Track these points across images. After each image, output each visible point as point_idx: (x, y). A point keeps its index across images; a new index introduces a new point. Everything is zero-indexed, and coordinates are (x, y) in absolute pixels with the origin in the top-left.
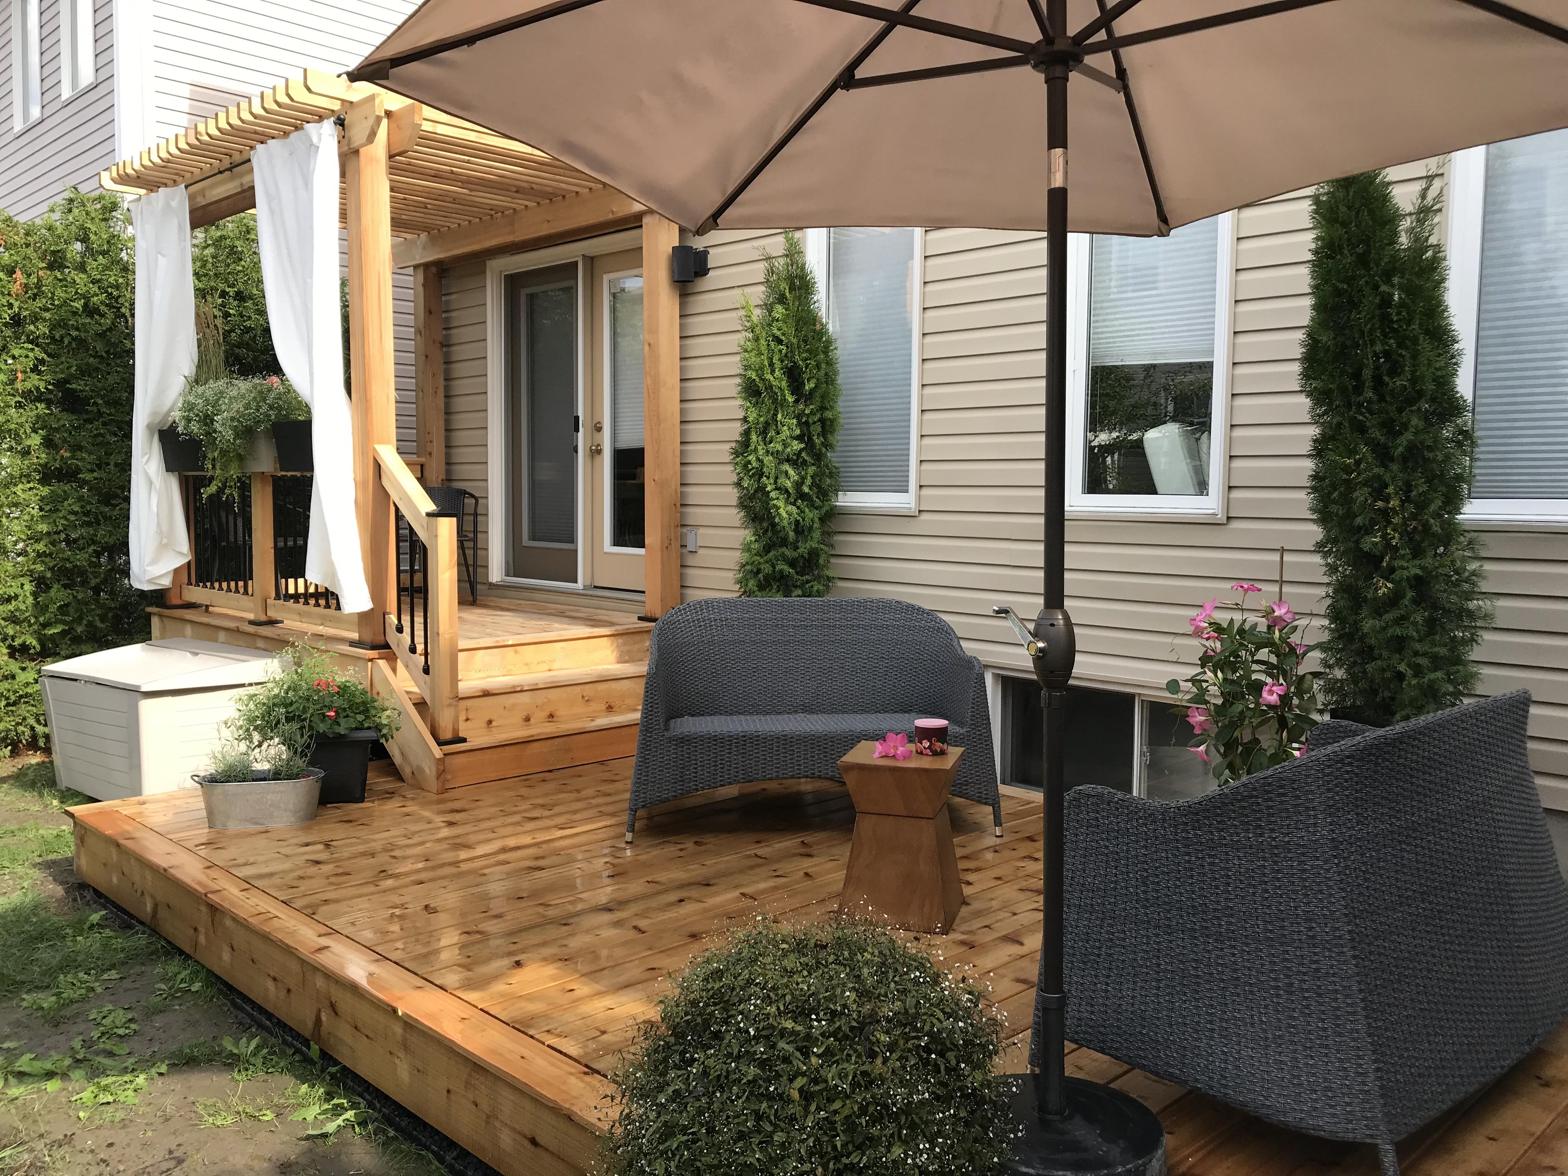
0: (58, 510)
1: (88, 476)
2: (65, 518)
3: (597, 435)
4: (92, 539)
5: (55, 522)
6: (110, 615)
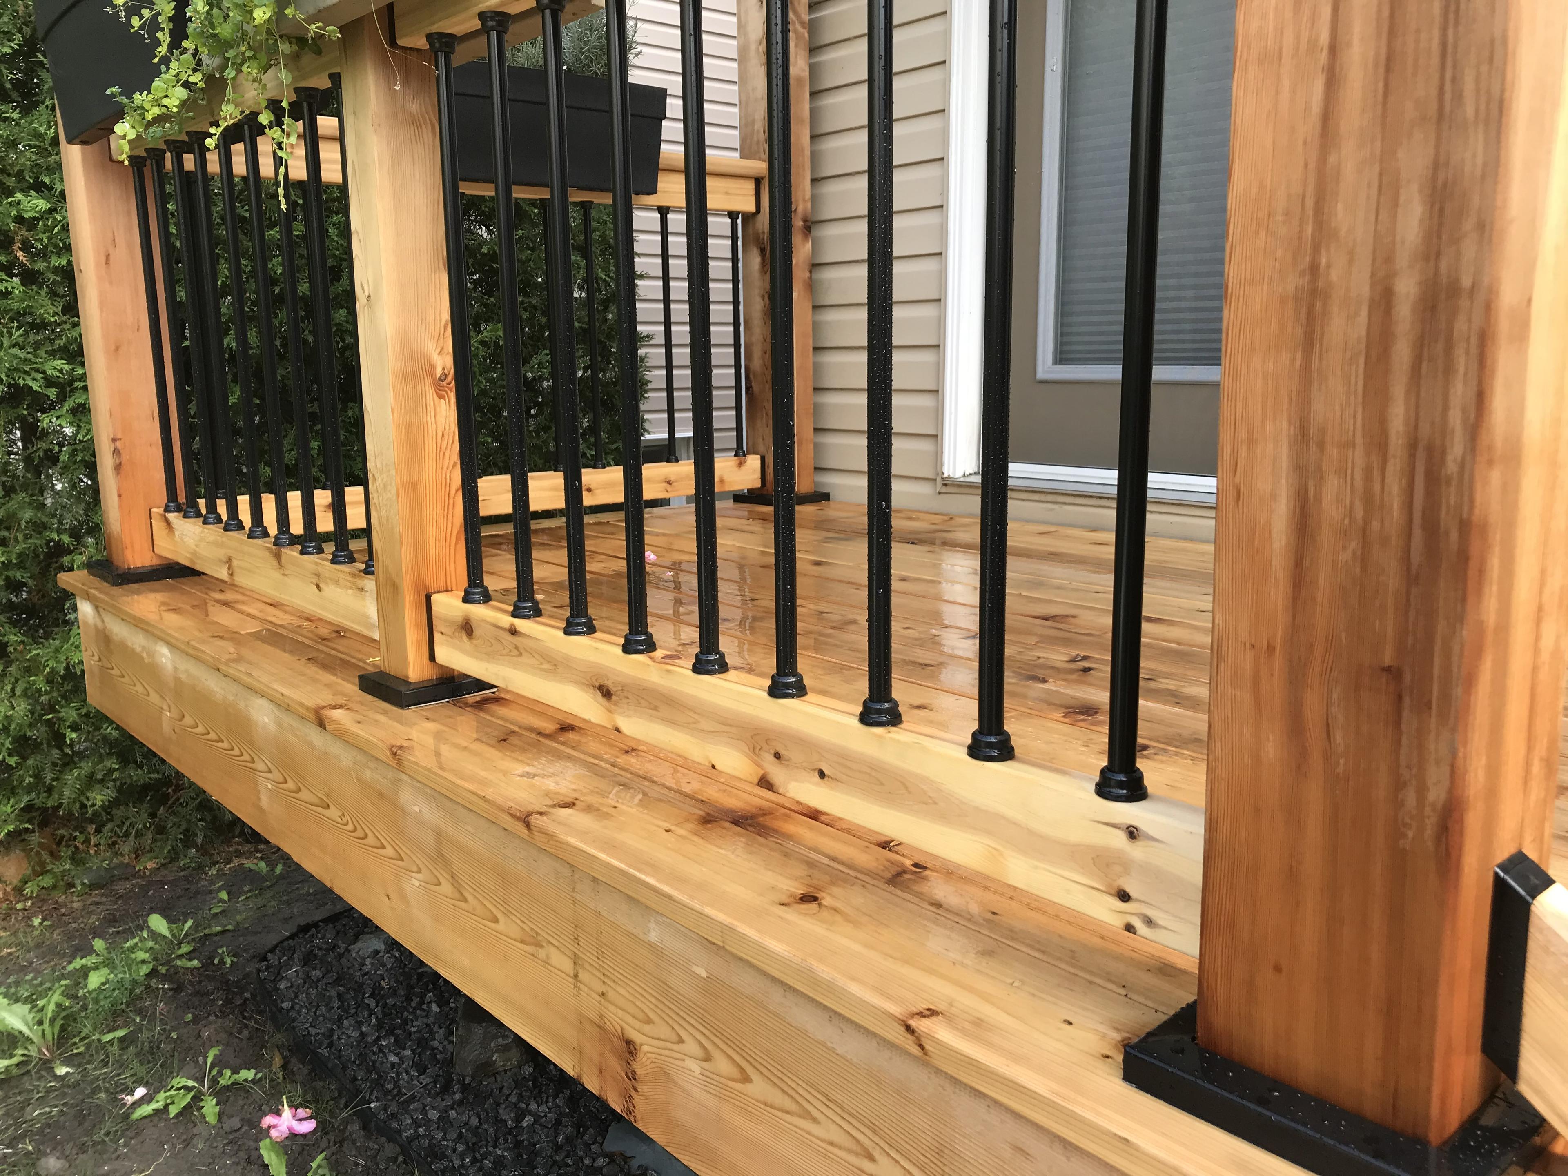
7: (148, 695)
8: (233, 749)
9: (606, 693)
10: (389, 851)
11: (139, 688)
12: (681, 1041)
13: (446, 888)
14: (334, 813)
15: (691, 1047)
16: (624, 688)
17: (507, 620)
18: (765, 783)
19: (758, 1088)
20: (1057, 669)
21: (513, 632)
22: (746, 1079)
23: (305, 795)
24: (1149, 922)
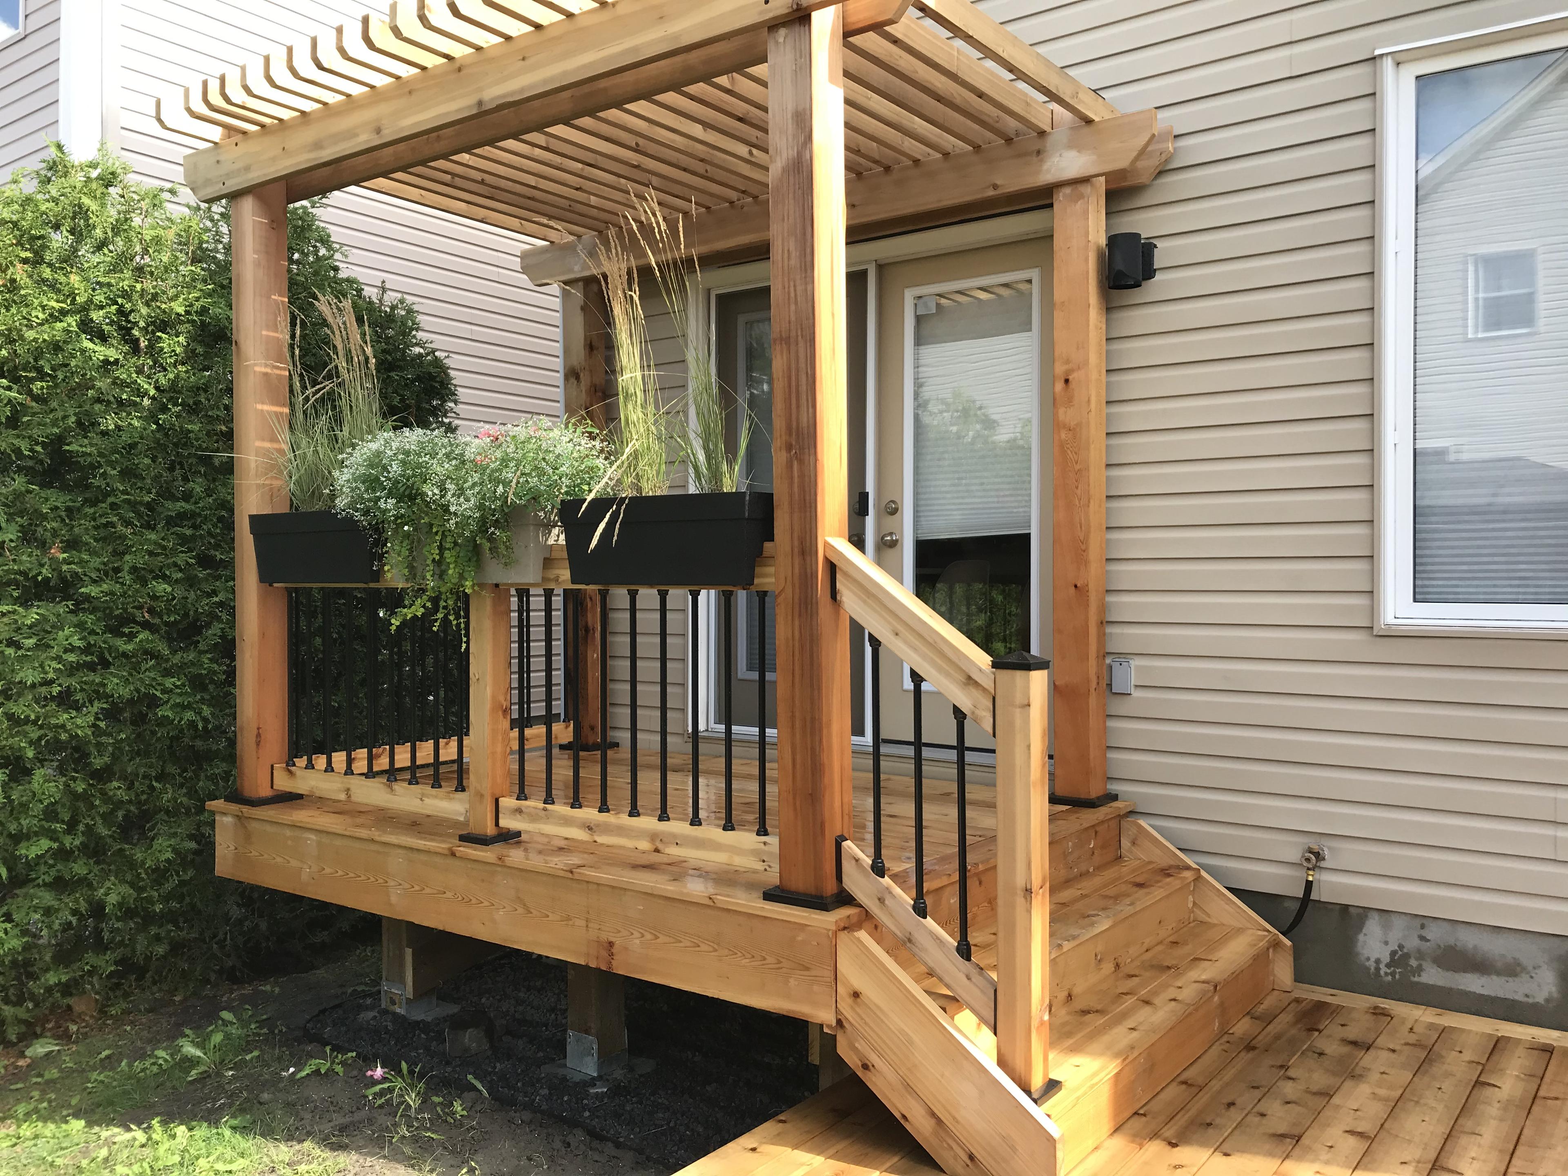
0: (49, 646)
1: (92, 590)
2: (58, 659)
3: (890, 522)
4: (97, 692)
5: (42, 666)
6: (120, 814)
7: (289, 862)
8: (369, 879)
9: (590, 828)
10: (486, 903)
11: (279, 860)
12: (632, 934)
13: (520, 910)
14: (449, 895)
15: (636, 934)
16: (598, 826)
17: (542, 805)
18: (657, 851)
19: (662, 939)
20: (749, 822)
21: (545, 809)
22: (657, 938)
23: (427, 890)
24: (770, 866)
